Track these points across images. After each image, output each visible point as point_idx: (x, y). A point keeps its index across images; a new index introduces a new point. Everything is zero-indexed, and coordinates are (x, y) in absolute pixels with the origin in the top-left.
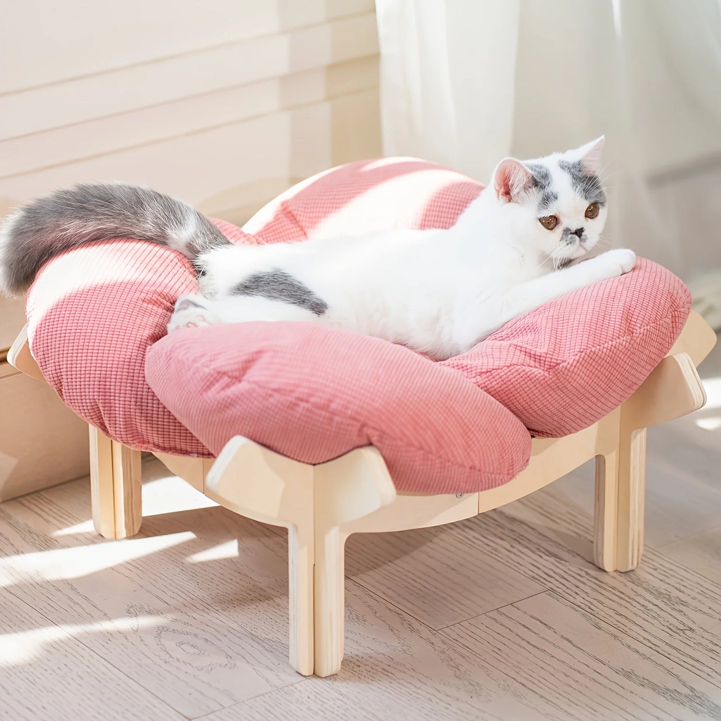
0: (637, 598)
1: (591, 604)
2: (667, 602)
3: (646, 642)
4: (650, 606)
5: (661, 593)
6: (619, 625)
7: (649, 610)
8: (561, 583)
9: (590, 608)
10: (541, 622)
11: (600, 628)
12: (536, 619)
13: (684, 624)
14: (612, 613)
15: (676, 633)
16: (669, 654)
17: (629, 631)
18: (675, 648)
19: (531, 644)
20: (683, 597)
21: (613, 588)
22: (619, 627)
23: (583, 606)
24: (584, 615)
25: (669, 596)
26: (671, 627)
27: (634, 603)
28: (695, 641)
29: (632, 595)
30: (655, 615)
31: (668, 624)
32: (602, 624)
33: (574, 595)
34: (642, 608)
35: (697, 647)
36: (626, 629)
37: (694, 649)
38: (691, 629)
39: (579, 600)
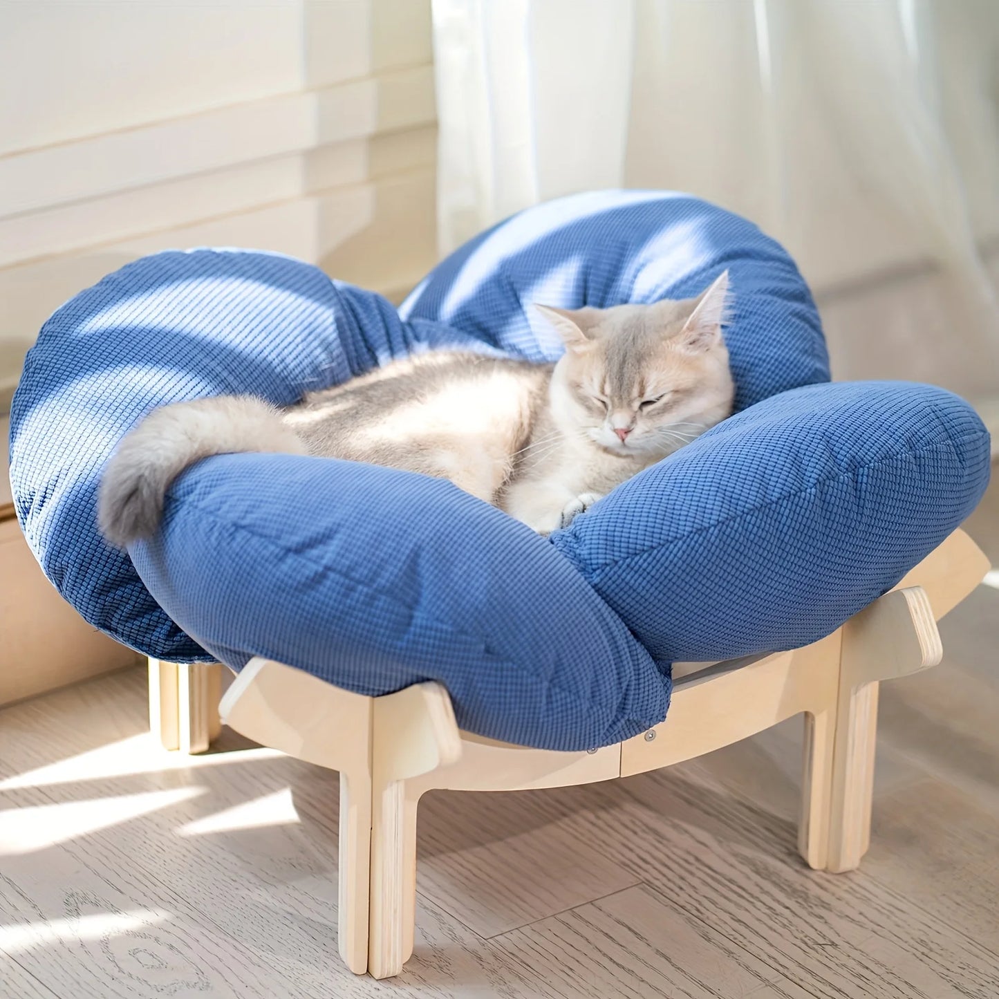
0: (764, 898)
1: (700, 903)
2: (803, 903)
3: (771, 962)
4: (779, 909)
5: (795, 891)
6: (737, 935)
7: (777, 914)
8: (660, 872)
9: (698, 910)
10: (630, 929)
11: (709, 940)
12: (623, 924)
13: (824, 937)
14: (727, 917)
15: (814, 949)
16: (802, 980)
17: (748, 944)
18: (810, 972)
19: (614, 962)
20: (826, 897)
21: (730, 881)
22: (735, 939)
23: (688, 907)
24: (689, 920)
25: (806, 894)
26: (804, 939)
27: (759, 904)
28: (837, 962)
29: (756, 892)
30: (785, 922)
31: (801, 936)
32: (713, 934)
33: (677, 890)
34: (768, 911)
35: (840, 970)
36: (745, 942)
37: (836, 973)
38: (833, 944)
39: (683, 899)
